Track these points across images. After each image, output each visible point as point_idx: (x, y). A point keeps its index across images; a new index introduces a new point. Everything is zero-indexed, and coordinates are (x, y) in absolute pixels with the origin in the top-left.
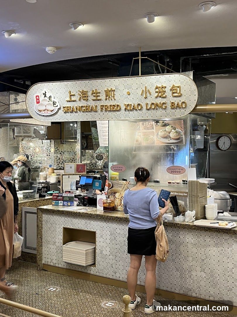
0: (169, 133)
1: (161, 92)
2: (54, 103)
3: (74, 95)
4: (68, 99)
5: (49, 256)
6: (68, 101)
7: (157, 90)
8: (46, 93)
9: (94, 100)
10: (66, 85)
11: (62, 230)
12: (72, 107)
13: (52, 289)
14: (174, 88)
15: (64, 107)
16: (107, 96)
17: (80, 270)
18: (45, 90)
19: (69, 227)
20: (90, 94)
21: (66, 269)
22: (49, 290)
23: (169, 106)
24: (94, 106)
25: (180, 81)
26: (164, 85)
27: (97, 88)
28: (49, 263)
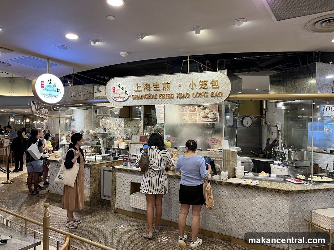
0: (208, 114)
1: (204, 85)
2: (126, 92)
3: (140, 87)
4: (136, 89)
5: (120, 203)
6: (135, 91)
7: (201, 83)
8: (120, 85)
9: (154, 90)
10: (135, 79)
11: (130, 183)
12: (138, 95)
13: (122, 227)
14: (213, 82)
15: (133, 95)
16: (164, 87)
17: (142, 213)
18: (119, 83)
19: (135, 182)
20: (151, 86)
21: (133, 212)
22: (120, 228)
23: (209, 95)
24: (155, 95)
25: (218, 77)
26: (206, 80)
27: (157, 82)
28: (120, 208)
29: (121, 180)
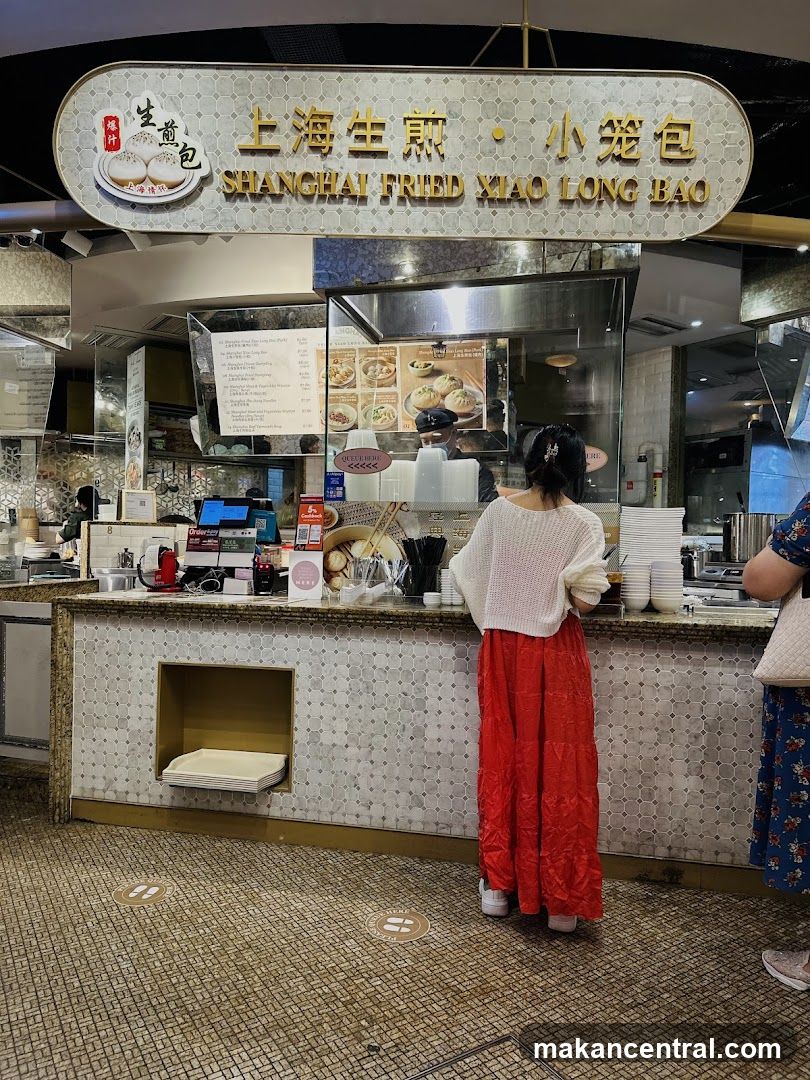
0: (444, 396)
1: (620, 137)
2: (186, 154)
3: (272, 128)
4: (249, 142)
5: (100, 770)
6: (244, 151)
7: (608, 132)
8: (150, 107)
10: (241, 84)
11: (155, 672)
12: (262, 176)
13: (145, 889)
14: (673, 130)
15: (228, 173)
16: (412, 139)
18: (148, 94)
19: (183, 660)
20: (339, 127)
21: (170, 809)
22: (132, 895)
24: (354, 179)
25: (692, 104)
26: (636, 116)
28: (98, 795)
29: (101, 660)
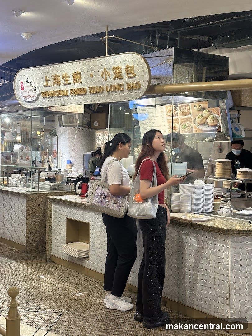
0: (207, 118)
2: (35, 89)
3: (49, 80)
4: (45, 84)
6: (45, 86)
8: (27, 79)
9: (65, 84)
10: (43, 70)
11: (66, 220)
12: (48, 92)
15: (42, 93)
16: (74, 80)
18: (27, 76)
22: (38, 277)
23: (126, 87)
24: (65, 91)
26: (120, 66)
27: (66, 72)
28: (56, 255)
29: (57, 215)
